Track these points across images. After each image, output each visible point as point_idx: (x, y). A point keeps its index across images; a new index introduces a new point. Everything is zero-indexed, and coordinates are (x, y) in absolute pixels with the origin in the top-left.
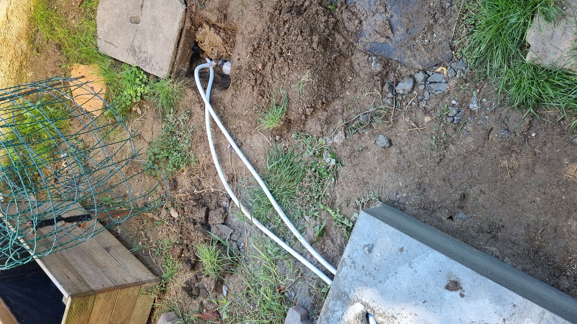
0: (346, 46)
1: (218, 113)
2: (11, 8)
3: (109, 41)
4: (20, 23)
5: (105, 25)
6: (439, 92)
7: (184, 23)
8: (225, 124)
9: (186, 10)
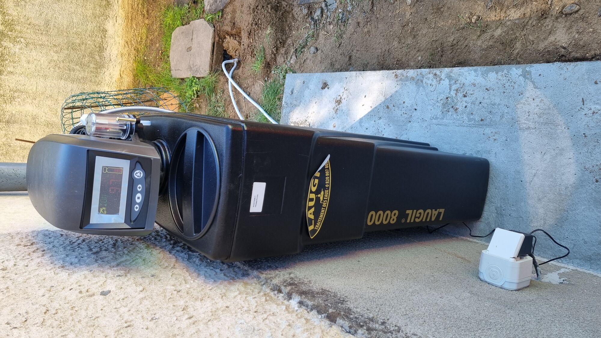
0: (288, 6)
1: (236, 82)
2: (122, 70)
3: (177, 69)
4: (129, 78)
5: (174, 61)
6: (334, 9)
7: (215, 38)
8: (240, 86)
9: (215, 30)
